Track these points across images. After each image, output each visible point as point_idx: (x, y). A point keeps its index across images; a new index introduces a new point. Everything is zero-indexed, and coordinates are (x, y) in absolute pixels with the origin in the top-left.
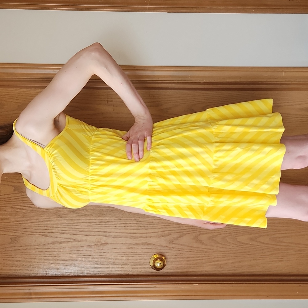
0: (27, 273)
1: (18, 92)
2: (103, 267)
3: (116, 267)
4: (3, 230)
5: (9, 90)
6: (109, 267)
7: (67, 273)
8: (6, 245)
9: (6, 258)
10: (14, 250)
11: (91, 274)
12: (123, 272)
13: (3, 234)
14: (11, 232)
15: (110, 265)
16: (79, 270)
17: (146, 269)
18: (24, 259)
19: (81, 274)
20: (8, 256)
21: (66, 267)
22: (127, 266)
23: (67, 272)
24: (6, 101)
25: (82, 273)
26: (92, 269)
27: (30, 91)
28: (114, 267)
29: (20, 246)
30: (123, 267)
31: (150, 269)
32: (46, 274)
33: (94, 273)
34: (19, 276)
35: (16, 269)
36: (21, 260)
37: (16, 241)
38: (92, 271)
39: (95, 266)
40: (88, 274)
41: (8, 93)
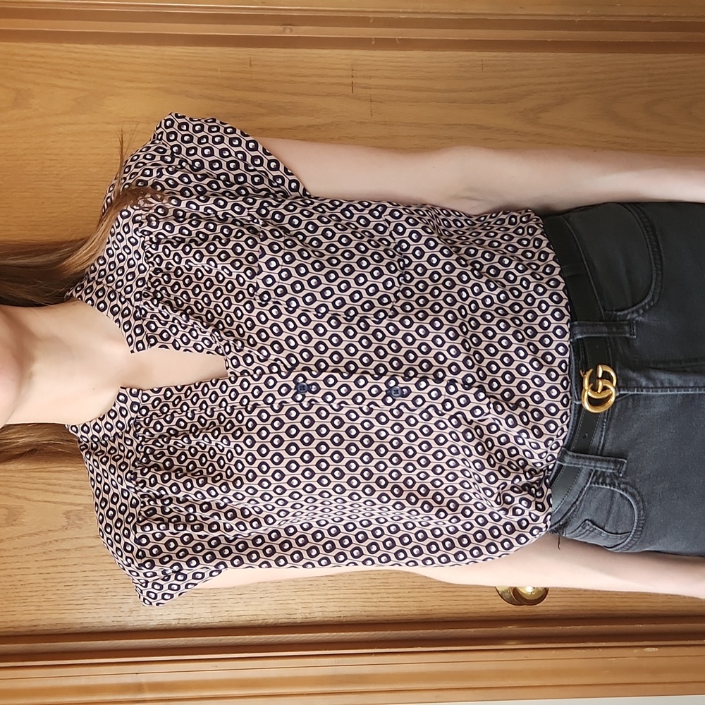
0: (119, 619)
1: (74, 55)
2: (353, 596)
3: (390, 596)
4: (41, 486)
5: (44, 49)
6: (369, 596)
7: (243, 618)
8: (50, 534)
9: (53, 575)
10: (76, 550)
11: (318, 619)
12: (413, 612)
13: (38, 499)
14: (64, 493)
15: (374, 591)
16: (279, 607)
17: (482, 602)
18: (108, 578)
19: (287, 621)
20: (60, 569)
21: (239, 600)
22: (424, 594)
23: (241, 613)
24: (38, 84)
25: (288, 616)
26: (320, 605)
27: (110, 53)
28: (385, 595)
29: (94, 537)
30: (412, 595)
31: (496, 602)
32: (176, 622)
33: (326, 614)
34: (94, 629)
35: (84, 607)
36: (97, 579)
37: (81, 519)
38: (320, 609)
39: (326, 594)
40: (308, 620)
41: (43, 60)
